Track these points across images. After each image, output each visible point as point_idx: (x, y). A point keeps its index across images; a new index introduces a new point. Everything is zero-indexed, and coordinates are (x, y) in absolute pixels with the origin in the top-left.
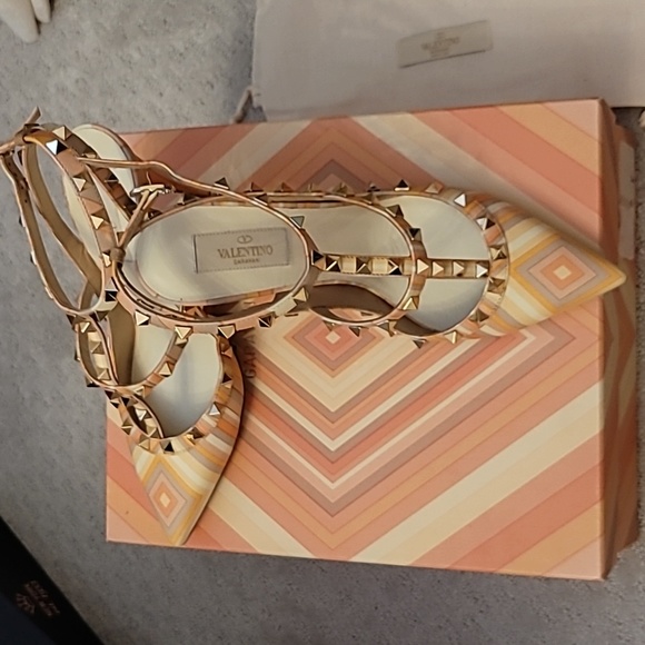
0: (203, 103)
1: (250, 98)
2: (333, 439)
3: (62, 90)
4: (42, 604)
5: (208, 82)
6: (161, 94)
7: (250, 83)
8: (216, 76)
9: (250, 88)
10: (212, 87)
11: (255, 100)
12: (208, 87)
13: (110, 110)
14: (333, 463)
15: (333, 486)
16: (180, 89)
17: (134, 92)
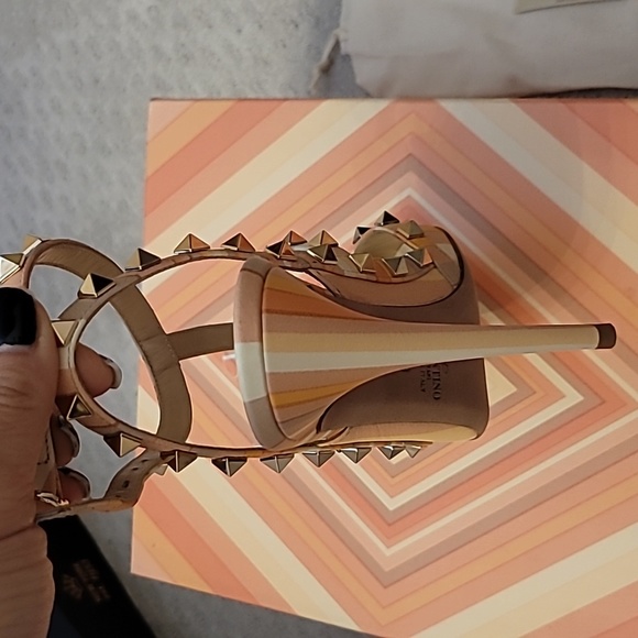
0: (284, 46)
1: (337, 45)
2: (392, 497)
3: (133, 17)
4: (91, 588)
5: (293, 21)
6: (239, 31)
7: (338, 26)
8: (301, 14)
9: (337, 31)
10: (297, 26)
11: (342, 45)
12: (292, 26)
13: (183, 45)
14: (389, 525)
15: (388, 552)
16: (261, 27)
17: (210, 27)
